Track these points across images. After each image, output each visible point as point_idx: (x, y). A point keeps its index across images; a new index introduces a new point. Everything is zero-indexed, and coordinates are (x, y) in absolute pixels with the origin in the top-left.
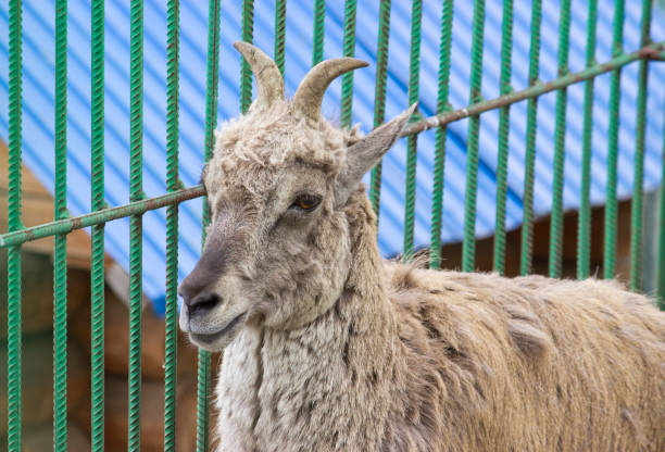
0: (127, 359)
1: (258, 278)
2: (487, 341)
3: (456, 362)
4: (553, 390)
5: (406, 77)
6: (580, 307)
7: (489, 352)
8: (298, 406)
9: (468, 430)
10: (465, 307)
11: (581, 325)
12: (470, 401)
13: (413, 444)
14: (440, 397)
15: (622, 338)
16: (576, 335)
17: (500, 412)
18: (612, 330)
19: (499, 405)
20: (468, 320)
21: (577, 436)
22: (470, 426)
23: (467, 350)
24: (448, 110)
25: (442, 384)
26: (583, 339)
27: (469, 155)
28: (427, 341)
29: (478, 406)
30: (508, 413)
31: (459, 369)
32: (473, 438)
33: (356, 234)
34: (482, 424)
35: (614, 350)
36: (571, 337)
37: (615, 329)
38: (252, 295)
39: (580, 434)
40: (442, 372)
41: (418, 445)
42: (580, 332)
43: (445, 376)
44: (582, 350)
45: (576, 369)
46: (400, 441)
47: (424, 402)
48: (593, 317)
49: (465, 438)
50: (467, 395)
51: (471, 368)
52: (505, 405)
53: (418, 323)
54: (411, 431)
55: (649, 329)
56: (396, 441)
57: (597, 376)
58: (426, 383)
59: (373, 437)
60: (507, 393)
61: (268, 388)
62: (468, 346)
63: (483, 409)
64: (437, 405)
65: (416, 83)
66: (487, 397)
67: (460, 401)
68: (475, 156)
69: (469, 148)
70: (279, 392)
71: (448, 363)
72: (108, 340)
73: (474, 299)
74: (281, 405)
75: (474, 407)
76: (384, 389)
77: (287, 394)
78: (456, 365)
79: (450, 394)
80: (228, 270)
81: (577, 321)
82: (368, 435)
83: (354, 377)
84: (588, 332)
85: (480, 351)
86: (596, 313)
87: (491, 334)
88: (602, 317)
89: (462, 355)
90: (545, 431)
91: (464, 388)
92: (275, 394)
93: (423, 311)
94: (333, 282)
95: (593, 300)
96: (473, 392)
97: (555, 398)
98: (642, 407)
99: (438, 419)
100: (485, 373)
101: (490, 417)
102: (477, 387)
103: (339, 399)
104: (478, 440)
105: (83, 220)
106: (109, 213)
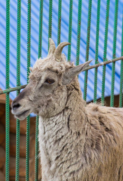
0: (16, 128)
1: (35, 101)
2: (118, 127)
3: (109, 132)
5: (95, 49)
7: (119, 130)
8: (55, 140)
9: (111, 152)
10: (113, 117)
12: (112, 144)
13: (93, 154)
14: (103, 142)
17: (121, 147)
20: (113, 121)
22: (112, 151)
23: (112, 129)
24: (106, 60)
27: (112, 71)
28: (100, 126)
29: (114, 145)
31: (109, 134)
32: (112, 154)
33: (69, 92)
34: (115, 150)
38: (33, 105)
41: (95, 154)
47: (97, 143)
49: (110, 154)
50: (111, 142)
51: (113, 134)
53: (97, 121)
54: (93, 151)
56: (88, 153)
58: (98, 138)
59: (80, 151)
62: (113, 128)
63: (116, 146)
64: (101, 144)
65: (97, 51)
66: (117, 143)
67: (109, 143)
68: (114, 71)
69: (112, 69)
71: (105, 133)
72: (10, 124)
73: (116, 115)
74: (50, 139)
75: (113, 145)
76: (83, 137)
77: (51, 136)
78: (108, 133)
79: (105, 141)
80: (25, 97)
82: (78, 150)
85: (116, 130)
87: (120, 126)
89: (110, 131)
91: (110, 140)
93: (100, 118)
94: (59, 105)
96: (113, 141)
99: (101, 148)
100: (117, 136)
101: (118, 149)
102: (114, 140)
104: (114, 155)
105: (3, 92)
106: (11, 90)
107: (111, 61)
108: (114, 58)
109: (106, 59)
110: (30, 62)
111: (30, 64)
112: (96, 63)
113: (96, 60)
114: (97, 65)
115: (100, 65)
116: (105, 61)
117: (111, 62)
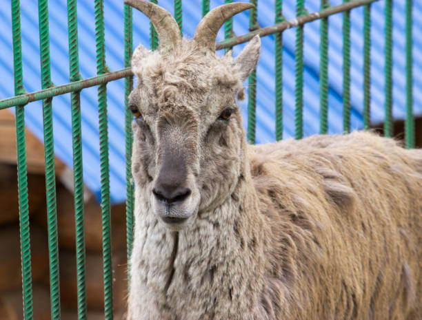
1: (202, 174)
3: (298, 224)
4: (359, 227)
6: (361, 156)
7: (317, 211)
8: (204, 270)
11: (366, 170)
12: (312, 252)
13: (282, 293)
14: (293, 253)
15: (392, 174)
16: (364, 179)
17: (331, 254)
18: (384, 169)
19: (331, 248)
20: (299, 190)
21: (379, 255)
22: (314, 270)
23: (303, 213)
24: (305, 13)
25: (293, 243)
26: (369, 181)
29: (317, 254)
30: (337, 252)
31: (301, 229)
34: (322, 267)
35: (389, 185)
36: (362, 181)
37: (386, 168)
38: (200, 187)
39: (381, 253)
40: (291, 233)
42: (367, 177)
43: (294, 237)
44: (371, 190)
45: (371, 207)
46: (272, 291)
47: (284, 260)
48: (371, 161)
49: (312, 280)
50: (310, 248)
51: (308, 227)
52: (334, 247)
55: (406, 163)
56: (269, 292)
57: (383, 208)
59: (256, 289)
60: (334, 238)
61: (182, 258)
62: (303, 210)
63: (321, 256)
64: (292, 259)
66: (322, 245)
67: (306, 253)
70: (190, 260)
71: (293, 226)
74: (191, 270)
75: (315, 255)
76: (260, 250)
77: (196, 262)
78: (299, 227)
79: (298, 250)
80: (188, 170)
81: (362, 167)
82: (253, 287)
83: (242, 244)
84: (371, 175)
85: (311, 212)
86: (372, 158)
88: (376, 160)
89: (300, 218)
90: (360, 258)
92: (187, 262)
95: (367, 148)
96: (313, 245)
97: (362, 231)
98: (410, 225)
99: (293, 270)
100: (318, 227)
102: (315, 240)
103: (233, 261)
104: (320, 280)
105: (35, 95)
106: (55, 90)
107: (317, 14)
108: (325, 7)
109: (303, 11)
110: (102, 18)
111: (103, 23)
112: (278, 21)
113: (278, 13)
114: (280, 25)
115: (288, 27)
116: (302, 15)
117: (316, 18)
